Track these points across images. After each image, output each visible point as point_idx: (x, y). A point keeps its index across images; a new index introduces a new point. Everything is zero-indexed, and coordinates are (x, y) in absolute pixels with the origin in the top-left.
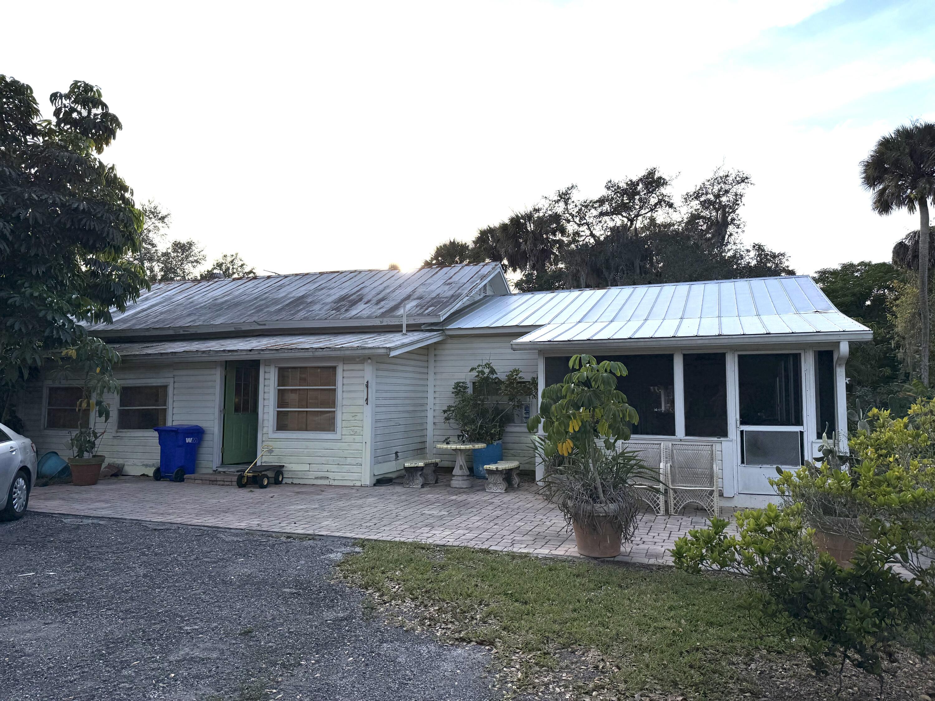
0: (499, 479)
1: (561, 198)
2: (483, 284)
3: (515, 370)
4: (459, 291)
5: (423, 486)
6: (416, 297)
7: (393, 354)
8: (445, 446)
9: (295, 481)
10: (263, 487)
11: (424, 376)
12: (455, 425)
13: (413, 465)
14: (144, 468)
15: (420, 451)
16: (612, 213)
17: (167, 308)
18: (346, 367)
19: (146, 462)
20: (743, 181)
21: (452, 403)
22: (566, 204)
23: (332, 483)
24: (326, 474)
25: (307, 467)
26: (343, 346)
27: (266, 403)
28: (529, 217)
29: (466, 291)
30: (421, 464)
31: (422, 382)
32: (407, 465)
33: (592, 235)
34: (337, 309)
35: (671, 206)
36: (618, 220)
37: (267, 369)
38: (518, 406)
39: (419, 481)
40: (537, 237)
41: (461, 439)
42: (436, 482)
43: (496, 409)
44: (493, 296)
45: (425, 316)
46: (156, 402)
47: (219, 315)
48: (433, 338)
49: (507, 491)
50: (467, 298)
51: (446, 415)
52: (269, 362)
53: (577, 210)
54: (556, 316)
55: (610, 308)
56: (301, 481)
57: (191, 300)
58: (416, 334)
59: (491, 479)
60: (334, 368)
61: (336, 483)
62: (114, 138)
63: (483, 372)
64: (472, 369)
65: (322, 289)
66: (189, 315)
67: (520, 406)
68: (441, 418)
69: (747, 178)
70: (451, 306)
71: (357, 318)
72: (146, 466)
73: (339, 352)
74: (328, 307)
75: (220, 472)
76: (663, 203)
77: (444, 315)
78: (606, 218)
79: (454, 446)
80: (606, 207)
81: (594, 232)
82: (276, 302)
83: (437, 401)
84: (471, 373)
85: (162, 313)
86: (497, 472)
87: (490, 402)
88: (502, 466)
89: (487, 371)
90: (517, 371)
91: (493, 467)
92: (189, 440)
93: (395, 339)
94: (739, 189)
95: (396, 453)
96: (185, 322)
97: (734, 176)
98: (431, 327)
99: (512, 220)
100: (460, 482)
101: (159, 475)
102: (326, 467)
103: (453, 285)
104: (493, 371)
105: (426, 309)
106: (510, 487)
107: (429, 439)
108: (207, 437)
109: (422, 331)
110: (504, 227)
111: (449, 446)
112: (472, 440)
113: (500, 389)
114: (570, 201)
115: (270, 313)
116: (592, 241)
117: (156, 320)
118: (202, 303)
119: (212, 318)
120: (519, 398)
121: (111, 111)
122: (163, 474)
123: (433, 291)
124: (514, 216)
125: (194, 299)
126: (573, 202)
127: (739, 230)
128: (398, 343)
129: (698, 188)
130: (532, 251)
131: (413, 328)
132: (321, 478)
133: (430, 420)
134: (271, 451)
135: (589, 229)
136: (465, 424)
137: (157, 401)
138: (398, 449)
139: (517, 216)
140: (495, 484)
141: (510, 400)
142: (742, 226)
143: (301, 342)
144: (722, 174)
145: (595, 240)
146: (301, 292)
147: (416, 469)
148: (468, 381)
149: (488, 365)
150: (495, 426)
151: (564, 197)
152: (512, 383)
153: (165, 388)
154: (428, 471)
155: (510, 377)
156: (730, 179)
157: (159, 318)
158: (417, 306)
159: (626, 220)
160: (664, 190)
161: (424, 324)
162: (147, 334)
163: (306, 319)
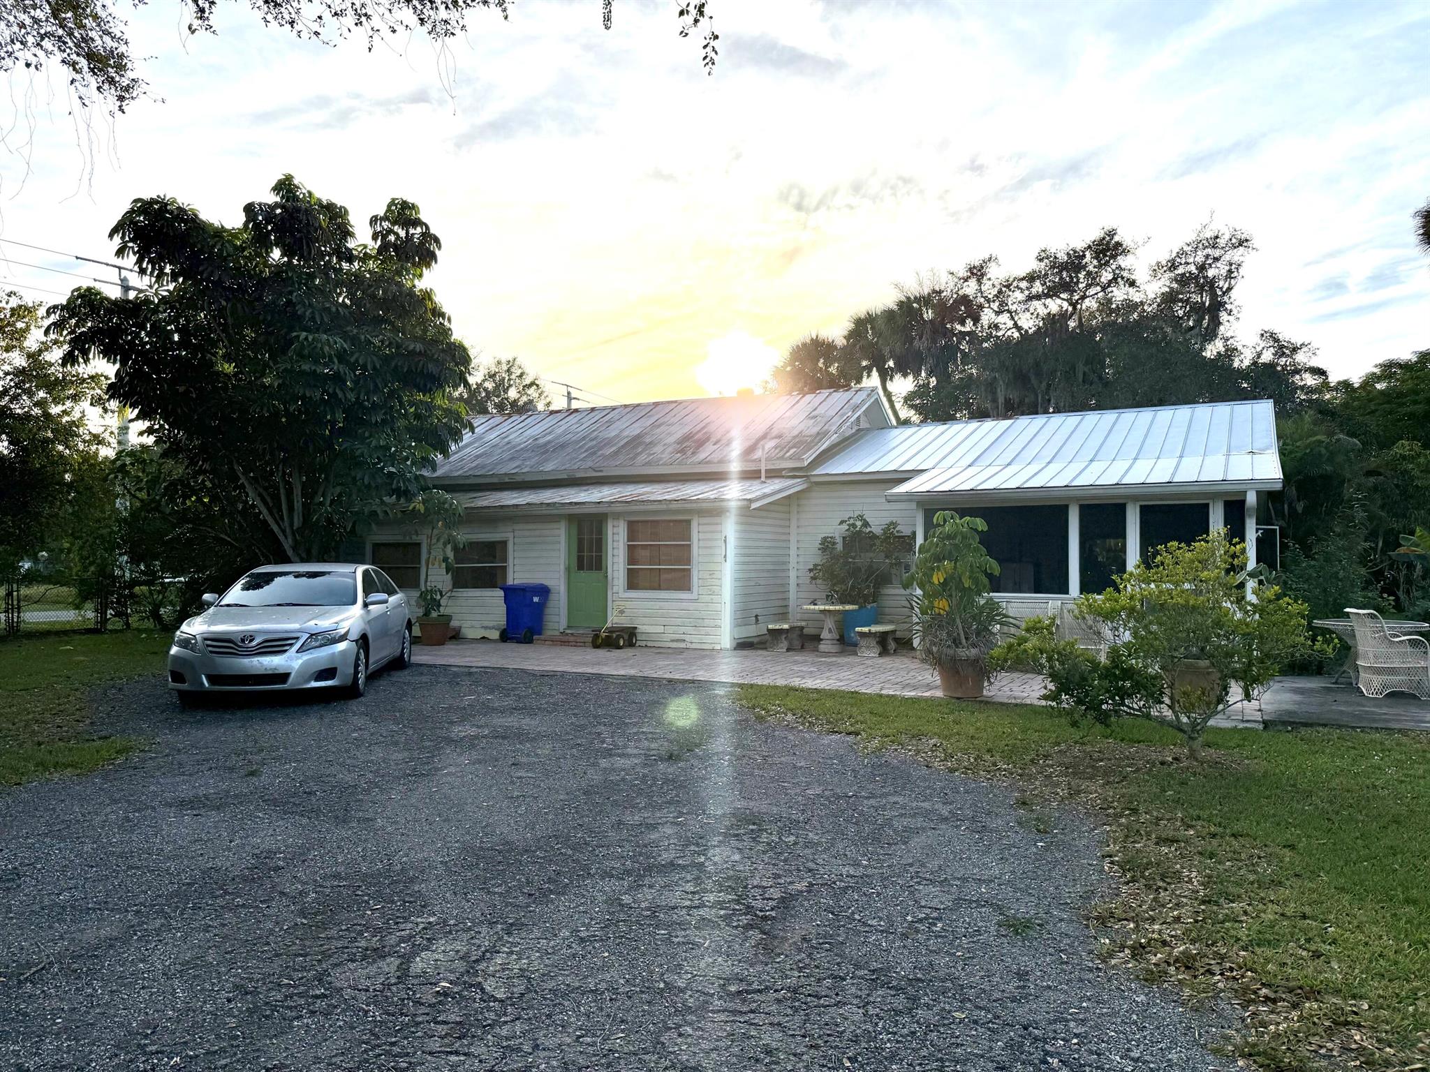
0: (873, 643)
1: (972, 273)
2: (856, 416)
3: (892, 523)
4: (826, 427)
5: (788, 650)
6: (773, 435)
7: (754, 506)
8: (812, 607)
9: (649, 644)
10: (619, 647)
11: (786, 530)
12: (822, 587)
13: (777, 627)
14: (483, 630)
15: (783, 616)
16: (1047, 296)
17: (481, 450)
18: (703, 520)
19: (486, 624)
20: (1240, 245)
21: (818, 560)
22: (979, 282)
23: (689, 646)
24: (683, 637)
25: (661, 629)
26: (699, 497)
27: (616, 560)
28: (925, 300)
29: (834, 428)
30: (786, 626)
31: (784, 537)
32: (770, 627)
33: (1016, 326)
34: (683, 451)
35: (1132, 284)
36: (1055, 305)
37: (616, 523)
38: (896, 564)
39: (785, 644)
40: (938, 329)
41: (829, 599)
42: (802, 647)
43: (870, 567)
44: (868, 430)
45: (786, 459)
46: (493, 557)
47: (546, 460)
48: (795, 485)
49: (881, 655)
50: (835, 436)
51: (812, 574)
52: (617, 516)
53: (995, 292)
54: (944, 458)
55: (1011, 447)
56: (656, 644)
57: (506, 440)
58: (777, 481)
59: (863, 642)
60: (688, 522)
61: (694, 646)
62: (436, 262)
63: (854, 525)
64: (842, 522)
65: (659, 426)
66: (512, 459)
67: (899, 564)
68: (806, 580)
69: (1247, 240)
70: (816, 447)
71: (707, 463)
72: (486, 628)
73: (695, 505)
74: (670, 449)
75: (567, 634)
76: (1119, 279)
77: (809, 457)
78: (1036, 303)
79: (822, 607)
80: (1038, 287)
81: (1020, 323)
82: (609, 442)
83: (801, 559)
84: (841, 526)
85: (478, 457)
86: (870, 634)
87: (863, 560)
88: (875, 629)
89: (859, 523)
90: (894, 524)
91: (866, 629)
92: (536, 599)
93: (753, 488)
94: (1236, 255)
95: (756, 616)
96: (510, 468)
97: (1227, 237)
98: (794, 473)
99: (901, 304)
100: (830, 647)
101: (505, 637)
102: (682, 629)
103: (819, 419)
104: (866, 524)
105: (788, 452)
106: (884, 652)
107: (792, 602)
108: (552, 597)
109: (783, 477)
110: (889, 315)
111: (817, 607)
112: (842, 603)
113: (875, 545)
114: (985, 280)
115: (605, 457)
116: (1016, 335)
117: (473, 465)
118: (520, 444)
119: (539, 463)
120: (896, 554)
121: (432, 231)
122: (510, 636)
123: (794, 428)
124: (903, 299)
125: (511, 437)
126: (989, 279)
127: (1231, 318)
128: (758, 493)
129: (1174, 254)
130: (929, 350)
131: (773, 474)
132: (677, 641)
133: (793, 581)
134: (622, 612)
135: (1012, 318)
136: (834, 585)
137: (495, 557)
138: (758, 612)
139: (908, 298)
140: (868, 647)
141: (887, 557)
142: (1235, 312)
143: (648, 493)
144: (1209, 234)
145: (1021, 334)
146: (635, 430)
147: (781, 631)
148: (837, 535)
149: (861, 517)
150: (868, 587)
151: (977, 272)
152: (889, 538)
153: (504, 544)
154: (794, 635)
155: (885, 531)
156: (1222, 242)
157: (476, 463)
158: (776, 447)
159: (1065, 305)
160: (1123, 261)
161: (785, 469)
162: (468, 482)
163: (648, 464)
